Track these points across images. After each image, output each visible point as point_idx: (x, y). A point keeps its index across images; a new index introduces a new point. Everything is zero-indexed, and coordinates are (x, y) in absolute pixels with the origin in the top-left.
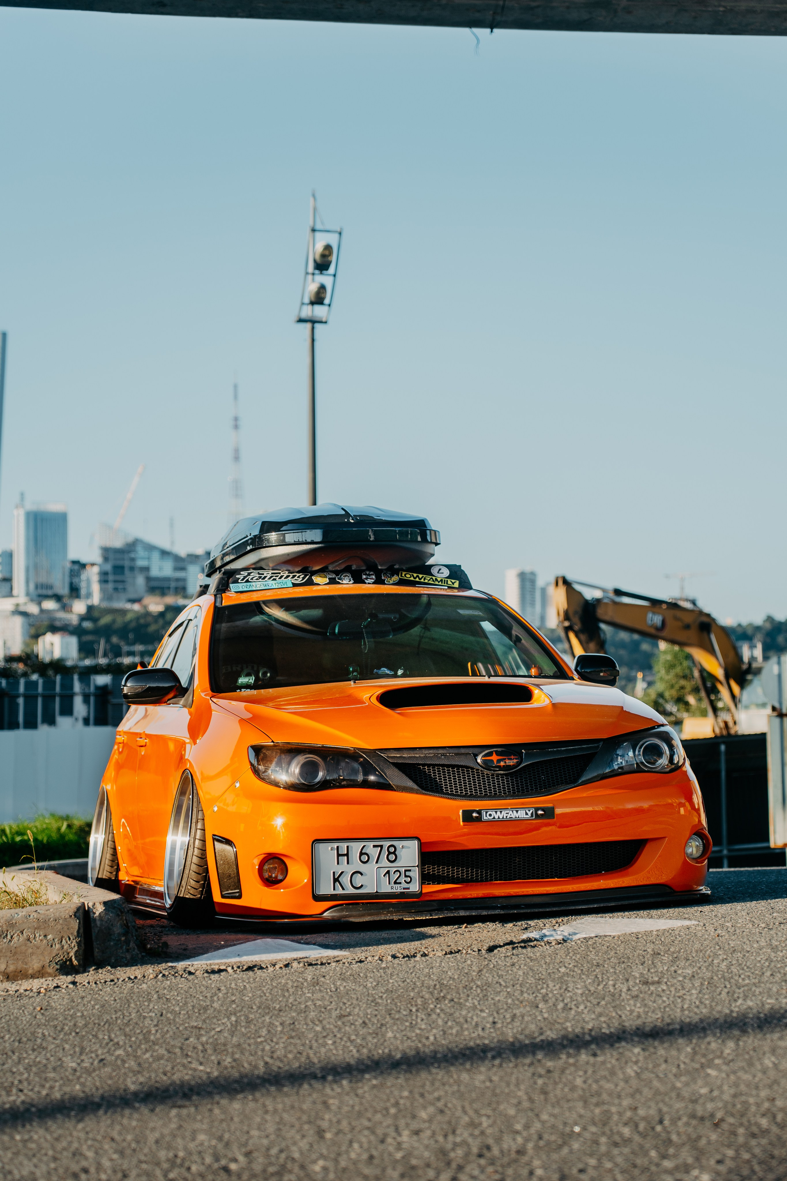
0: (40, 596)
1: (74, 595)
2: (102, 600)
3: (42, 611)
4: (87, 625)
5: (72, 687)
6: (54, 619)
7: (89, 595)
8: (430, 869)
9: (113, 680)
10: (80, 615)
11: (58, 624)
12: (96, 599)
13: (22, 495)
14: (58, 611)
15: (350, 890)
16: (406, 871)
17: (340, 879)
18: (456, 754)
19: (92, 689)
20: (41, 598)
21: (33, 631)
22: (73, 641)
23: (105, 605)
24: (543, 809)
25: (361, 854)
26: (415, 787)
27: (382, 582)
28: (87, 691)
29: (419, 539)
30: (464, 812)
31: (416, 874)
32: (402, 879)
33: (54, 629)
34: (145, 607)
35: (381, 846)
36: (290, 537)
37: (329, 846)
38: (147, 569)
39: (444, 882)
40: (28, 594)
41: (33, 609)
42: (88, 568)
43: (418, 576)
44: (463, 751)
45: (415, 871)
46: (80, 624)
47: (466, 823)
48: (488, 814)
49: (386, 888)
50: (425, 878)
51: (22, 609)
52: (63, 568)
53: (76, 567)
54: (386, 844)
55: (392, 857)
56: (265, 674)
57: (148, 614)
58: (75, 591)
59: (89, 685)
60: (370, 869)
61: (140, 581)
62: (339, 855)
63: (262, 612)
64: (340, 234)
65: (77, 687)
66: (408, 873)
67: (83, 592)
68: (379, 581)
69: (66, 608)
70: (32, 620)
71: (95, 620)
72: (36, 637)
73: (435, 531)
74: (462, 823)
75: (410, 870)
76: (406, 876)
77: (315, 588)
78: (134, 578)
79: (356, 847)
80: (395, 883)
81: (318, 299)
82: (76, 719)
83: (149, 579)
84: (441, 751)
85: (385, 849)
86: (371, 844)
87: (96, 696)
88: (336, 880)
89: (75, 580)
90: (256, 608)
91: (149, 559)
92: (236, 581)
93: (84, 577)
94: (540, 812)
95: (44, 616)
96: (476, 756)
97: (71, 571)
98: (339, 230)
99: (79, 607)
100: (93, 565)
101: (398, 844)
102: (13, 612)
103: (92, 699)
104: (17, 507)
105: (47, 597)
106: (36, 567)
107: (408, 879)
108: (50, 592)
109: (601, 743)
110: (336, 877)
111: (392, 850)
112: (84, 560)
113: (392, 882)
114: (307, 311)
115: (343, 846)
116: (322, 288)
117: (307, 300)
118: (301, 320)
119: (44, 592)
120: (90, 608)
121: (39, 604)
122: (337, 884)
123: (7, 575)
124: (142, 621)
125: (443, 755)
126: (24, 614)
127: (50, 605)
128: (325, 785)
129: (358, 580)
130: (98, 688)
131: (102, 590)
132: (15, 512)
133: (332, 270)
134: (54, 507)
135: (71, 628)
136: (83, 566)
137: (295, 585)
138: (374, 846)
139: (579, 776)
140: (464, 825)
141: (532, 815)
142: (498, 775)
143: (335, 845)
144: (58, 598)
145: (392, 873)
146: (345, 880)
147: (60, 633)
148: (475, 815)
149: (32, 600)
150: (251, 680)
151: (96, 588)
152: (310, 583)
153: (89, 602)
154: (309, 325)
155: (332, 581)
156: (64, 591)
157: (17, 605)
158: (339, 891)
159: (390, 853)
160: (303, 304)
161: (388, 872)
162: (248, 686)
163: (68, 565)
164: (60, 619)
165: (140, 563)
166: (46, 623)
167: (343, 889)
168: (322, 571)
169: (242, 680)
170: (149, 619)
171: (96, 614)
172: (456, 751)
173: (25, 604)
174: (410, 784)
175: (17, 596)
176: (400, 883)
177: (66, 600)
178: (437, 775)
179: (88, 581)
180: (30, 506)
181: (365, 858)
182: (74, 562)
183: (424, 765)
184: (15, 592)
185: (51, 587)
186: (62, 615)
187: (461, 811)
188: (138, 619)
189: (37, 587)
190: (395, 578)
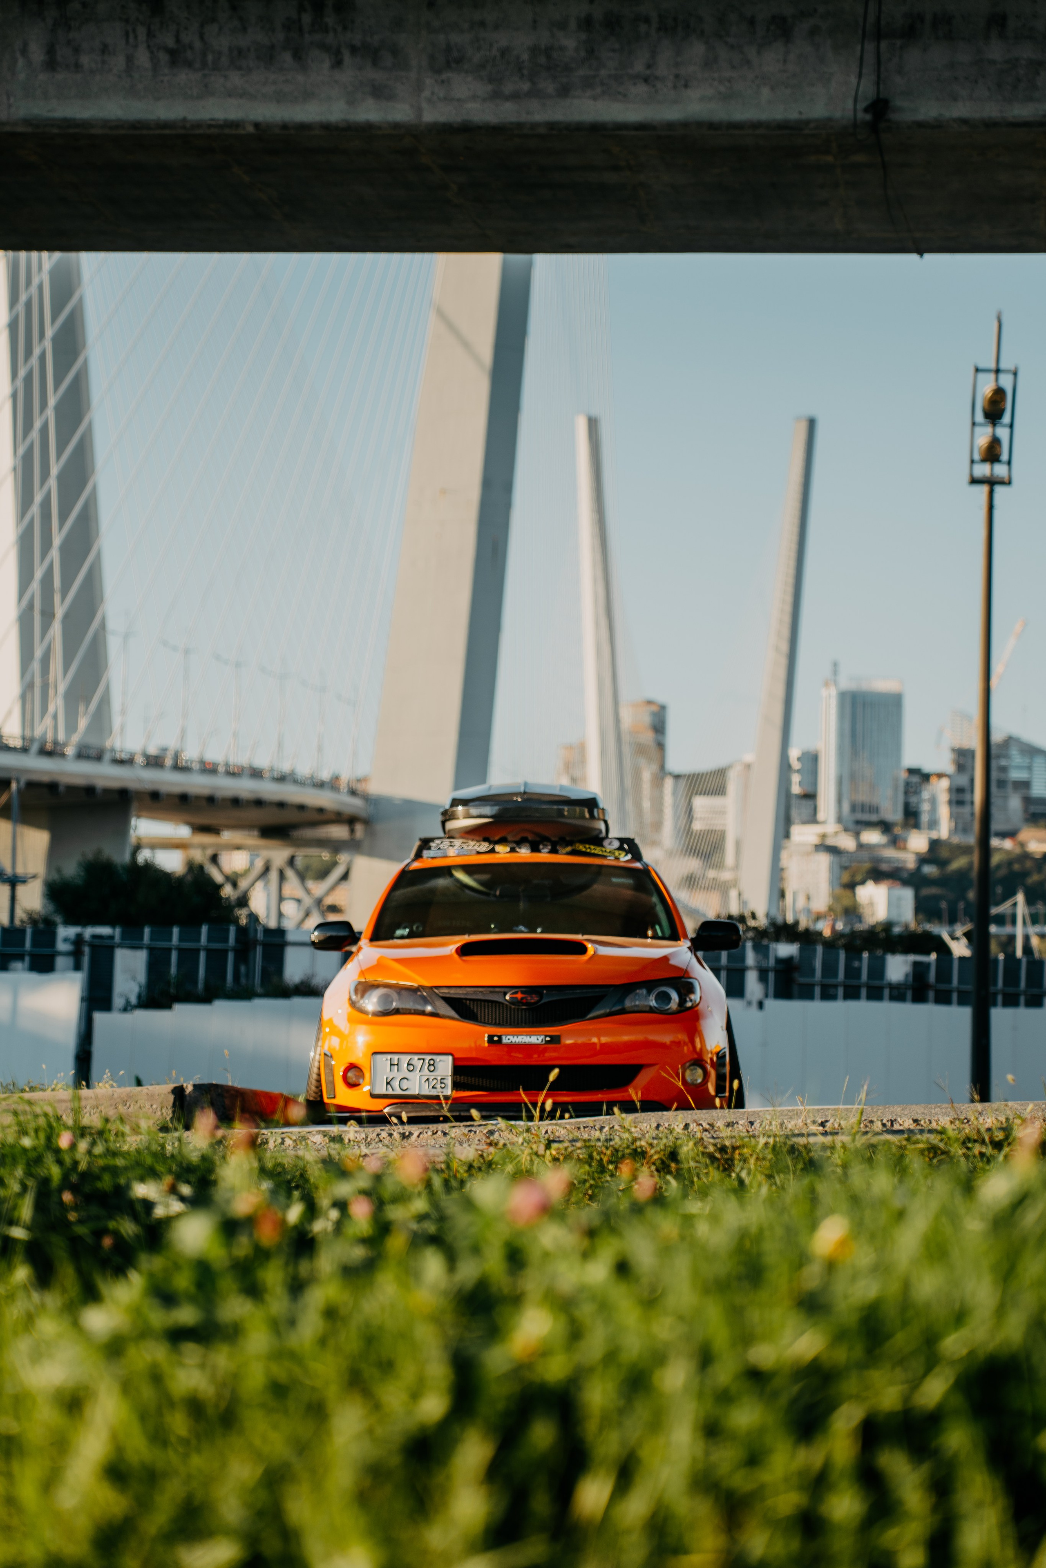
0: (858, 822)
1: (912, 822)
2: (954, 831)
3: (861, 846)
4: (929, 870)
5: (743, 958)
6: (878, 860)
7: (933, 824)
8: (461, 1079)
9: (801, 950)
10: (917, 854)
11: (884, 867)
12: (944, 831)
13: (835, 665)
14: (884, 846)
15: (398, 1092)
16: (441, 1079)
17: (391, 1083)
18: (491, 992)
19: (772, 962)
20: (859, 827)
21: (846, 878)
22: (907, 895)
23: (956, 840)
24: (550, 1036)
25: (408, 1064)
26: (456, 1016)
27: (539, 851)
28: (764, 964)
29: (587, 815)
30: (488, 1036)
31: (449, 1081)
32: (438, 1086)
33: (877, 874)
34: (1022, 845)
35: (423, 1059)
36: (474, 811)
37: (384, 1058)
38: (1025, 785)
39: (472, 1090)
40: (839, 820)
41: (847, 843)
42: (933, 780)
43: (589, 848)
44: (497, 990)
45: (448, 1079)
46: (918, 869)
47: (490, 1044)
48: (507, 1038)
49: (426, 1091)
50: (456, 1086)
51: (830, 842)
52: (896, 780)
53: (915, 779)
54: (428, 1058)
55: (432, 1068)
56: (417, 928)
57: (1026, 856)
58: (912, 817)
59: (766, 956)
60: (415, 1076)
61: (1015, 803)
62: (391, 1065)
63: (451, 875)
64: (1015, 374)
65: (750, 958)
66: (442, 1081)
67: (925, 818)
68: (554, 851)
69: (896, 842)
70: (844, 859)
71: (942, 863)
72: (851, 886)
73: (603, 809)
74: (486, 1044)
75: (444, 1079)
76: (441, 1083)
77: (497, 856)
78: (1006, 798)
79: (405, 1059)
80: (433, 1087)
81: (992, 454)
82: (749, 1003)
83: (1028, 801)
84: (480, 989)
85: (427, 1061)
86: (416, 1057)
87: (777, 972)
88: (388, 1083)
89: (913, 800)
90: (446, 871)
91: (1030, 768)
92: (429, 848)
93: (925, 795)
94: (548, 1039)
95: (865, 854)
96: (505, 994)
97: (907, 784)
98: (1012, 368)
99: (918, 842)
100: (940, 776)
101: (438, 1058)
102: (816, 846)
103: (771, 976)
104: (826, 684)
105: (869, 825)
106: (853, 777)
107: (443, 1085)
108: (874, 818)
109: (611, 989)
110: (389, 1080)
111: (432, 1062)
112: (927, 768)
113: (431, 1087)
114: (983, 470)
115: (395, 1058)
116: (995, 442)
117: (977, 457)
118: (974, 481)
119: (866, 817)
120: (935, 844)
121: (857, 834)
122: (389, 1086)
123: (809, 790)
124: (1016, 867)
125: (481, 992)
126: (833, 850)
127: (872, 837)
128: (397, 1011)
129: (535, 849)
130: (779, 961)
131: (953, 816)
132: (824, 692)
133: (1006, 419)
134: (883, 685)
135: (905, 875)
136: (926, 777)
137: (479, 853)
138: (418, 1059)
139: (589, 1012)
140: (489, 1046)
141: (542, 1041)
142: (522, 1009)
143: (389, 1057)
144: (885, 827)
145: (431, 1080)
146: (396, 1084)
147: (886, 882)
148: (496, 1038)
149: (846, 830)
150: (406, 932)
151: (944, 812)
152: (492, 851)
153: (934, 835)
154: (985, 489)
155: (513, 850)
156: (895, 815)
157: (824, 836)
158: (390, 1092)
159: (430, 1065)
160: (972, 462)
161: (428, 1079)
162: (402, 937)
163: (904, 775)
164: (889, 860)
165: (1015, 775)
166: (867, 865)
167: (393, 1090)
168: (503, 841)
169: (399, 932)
170: (1029, 864)
171: (944, 853)
172: (492, 989)
173: (836, 833)
174: (453, 1013)
175: (824, 823)
176: (436, 1088)
177: (897, 830)
178: (475, 1008)
179: (933, 801)
180: (846, 684)
181: (411, 1068)
182: (912, 771)
183: (466, 999)
184: (821, 816)
185: (874, 809)
186: (890, 853)
187: (486, 1035)
188: (1010, 863)
189: (853, 808)
190: (569, 849)
